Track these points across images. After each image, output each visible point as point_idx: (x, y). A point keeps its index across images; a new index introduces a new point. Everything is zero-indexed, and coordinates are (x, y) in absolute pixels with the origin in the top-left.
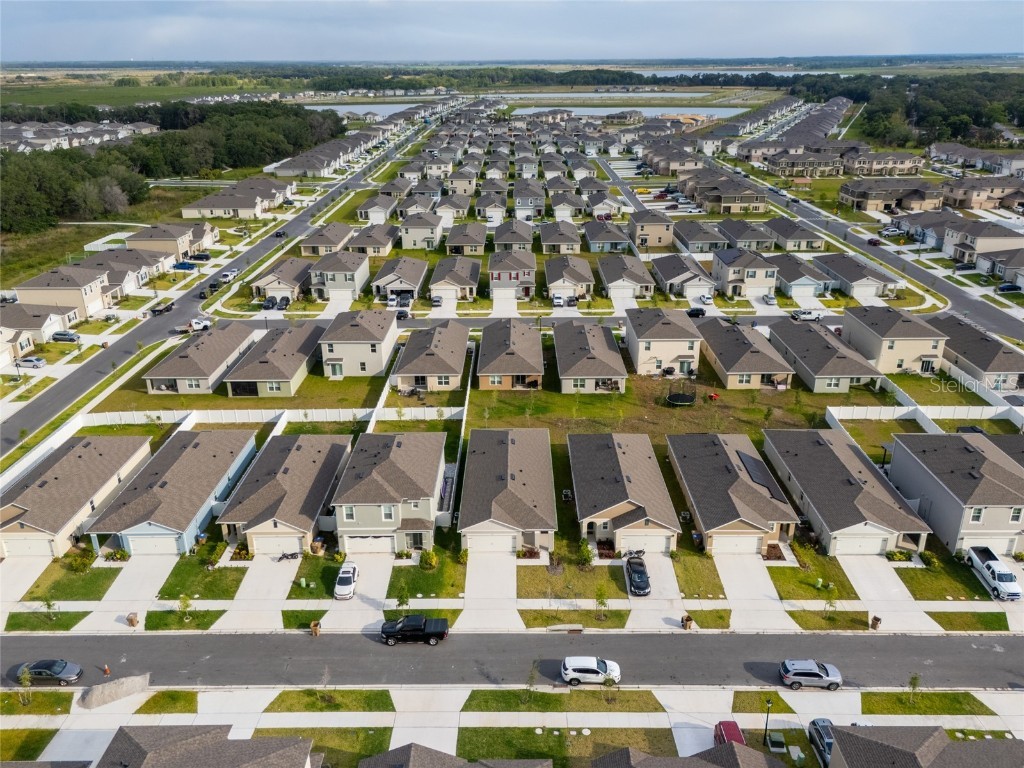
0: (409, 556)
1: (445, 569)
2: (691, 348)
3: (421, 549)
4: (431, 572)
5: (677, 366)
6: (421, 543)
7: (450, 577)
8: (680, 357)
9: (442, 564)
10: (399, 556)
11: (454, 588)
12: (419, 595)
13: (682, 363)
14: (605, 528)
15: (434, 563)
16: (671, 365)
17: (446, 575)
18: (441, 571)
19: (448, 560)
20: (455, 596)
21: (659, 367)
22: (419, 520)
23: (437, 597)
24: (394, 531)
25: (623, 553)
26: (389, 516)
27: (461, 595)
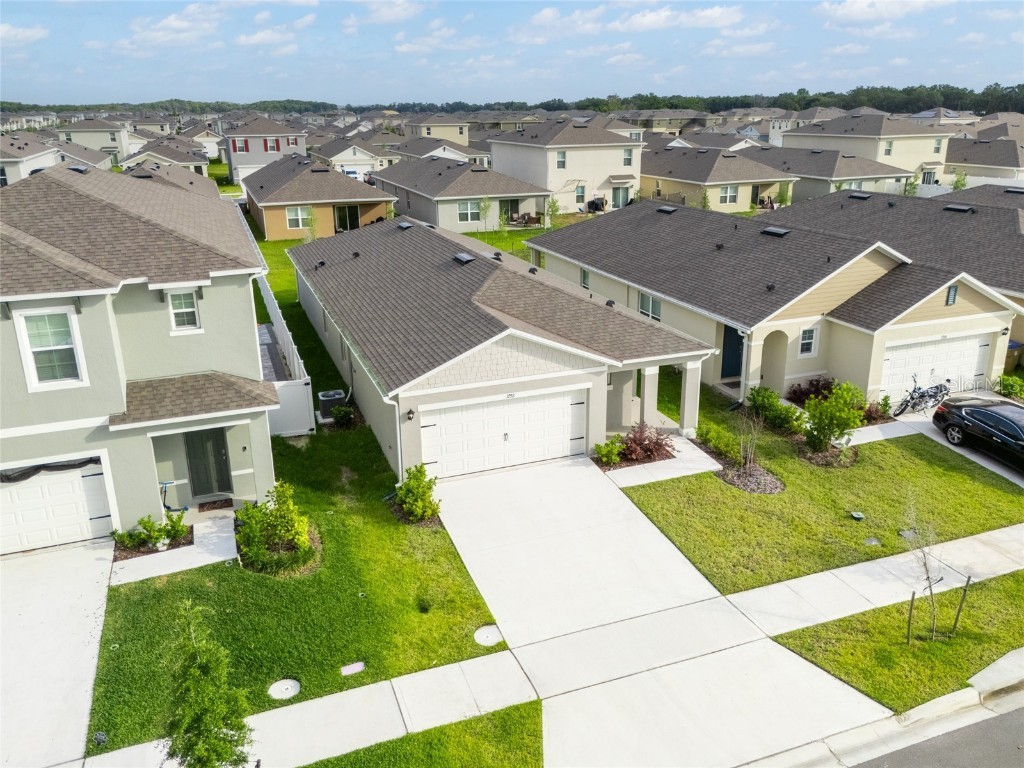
0: (180, 538)
1: (359, 555)
2: (628, 162)
3: (228, 503)
4: (300, 573)
5: (608, 195)
6: (226, 484)
7: (396, 575)
8: (614, 177)
9: (337, 537)
10: (134, 544)
11: (434, 617)
12: (282, 689)
13: (616, 190)
14: (806, 348)
15: (304, 540)
16: (600, 194)
17: (375, 573)
18: (342, 561)
19: (355, 521)
20: (462, 650)
21: (580, 199)
22: (210, 378)
23: (377, 671)
24: (101, 433)
25: (895, 402)
26: (61, 364)
27: (484, 637)
